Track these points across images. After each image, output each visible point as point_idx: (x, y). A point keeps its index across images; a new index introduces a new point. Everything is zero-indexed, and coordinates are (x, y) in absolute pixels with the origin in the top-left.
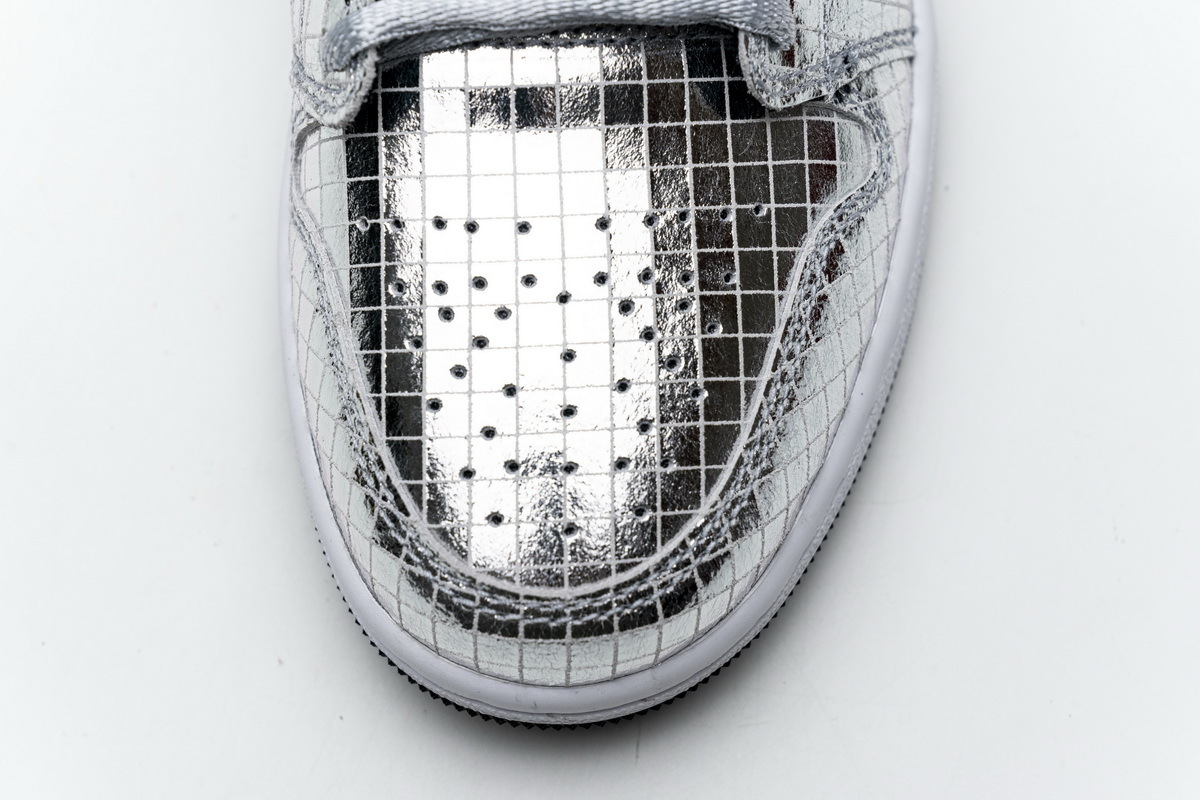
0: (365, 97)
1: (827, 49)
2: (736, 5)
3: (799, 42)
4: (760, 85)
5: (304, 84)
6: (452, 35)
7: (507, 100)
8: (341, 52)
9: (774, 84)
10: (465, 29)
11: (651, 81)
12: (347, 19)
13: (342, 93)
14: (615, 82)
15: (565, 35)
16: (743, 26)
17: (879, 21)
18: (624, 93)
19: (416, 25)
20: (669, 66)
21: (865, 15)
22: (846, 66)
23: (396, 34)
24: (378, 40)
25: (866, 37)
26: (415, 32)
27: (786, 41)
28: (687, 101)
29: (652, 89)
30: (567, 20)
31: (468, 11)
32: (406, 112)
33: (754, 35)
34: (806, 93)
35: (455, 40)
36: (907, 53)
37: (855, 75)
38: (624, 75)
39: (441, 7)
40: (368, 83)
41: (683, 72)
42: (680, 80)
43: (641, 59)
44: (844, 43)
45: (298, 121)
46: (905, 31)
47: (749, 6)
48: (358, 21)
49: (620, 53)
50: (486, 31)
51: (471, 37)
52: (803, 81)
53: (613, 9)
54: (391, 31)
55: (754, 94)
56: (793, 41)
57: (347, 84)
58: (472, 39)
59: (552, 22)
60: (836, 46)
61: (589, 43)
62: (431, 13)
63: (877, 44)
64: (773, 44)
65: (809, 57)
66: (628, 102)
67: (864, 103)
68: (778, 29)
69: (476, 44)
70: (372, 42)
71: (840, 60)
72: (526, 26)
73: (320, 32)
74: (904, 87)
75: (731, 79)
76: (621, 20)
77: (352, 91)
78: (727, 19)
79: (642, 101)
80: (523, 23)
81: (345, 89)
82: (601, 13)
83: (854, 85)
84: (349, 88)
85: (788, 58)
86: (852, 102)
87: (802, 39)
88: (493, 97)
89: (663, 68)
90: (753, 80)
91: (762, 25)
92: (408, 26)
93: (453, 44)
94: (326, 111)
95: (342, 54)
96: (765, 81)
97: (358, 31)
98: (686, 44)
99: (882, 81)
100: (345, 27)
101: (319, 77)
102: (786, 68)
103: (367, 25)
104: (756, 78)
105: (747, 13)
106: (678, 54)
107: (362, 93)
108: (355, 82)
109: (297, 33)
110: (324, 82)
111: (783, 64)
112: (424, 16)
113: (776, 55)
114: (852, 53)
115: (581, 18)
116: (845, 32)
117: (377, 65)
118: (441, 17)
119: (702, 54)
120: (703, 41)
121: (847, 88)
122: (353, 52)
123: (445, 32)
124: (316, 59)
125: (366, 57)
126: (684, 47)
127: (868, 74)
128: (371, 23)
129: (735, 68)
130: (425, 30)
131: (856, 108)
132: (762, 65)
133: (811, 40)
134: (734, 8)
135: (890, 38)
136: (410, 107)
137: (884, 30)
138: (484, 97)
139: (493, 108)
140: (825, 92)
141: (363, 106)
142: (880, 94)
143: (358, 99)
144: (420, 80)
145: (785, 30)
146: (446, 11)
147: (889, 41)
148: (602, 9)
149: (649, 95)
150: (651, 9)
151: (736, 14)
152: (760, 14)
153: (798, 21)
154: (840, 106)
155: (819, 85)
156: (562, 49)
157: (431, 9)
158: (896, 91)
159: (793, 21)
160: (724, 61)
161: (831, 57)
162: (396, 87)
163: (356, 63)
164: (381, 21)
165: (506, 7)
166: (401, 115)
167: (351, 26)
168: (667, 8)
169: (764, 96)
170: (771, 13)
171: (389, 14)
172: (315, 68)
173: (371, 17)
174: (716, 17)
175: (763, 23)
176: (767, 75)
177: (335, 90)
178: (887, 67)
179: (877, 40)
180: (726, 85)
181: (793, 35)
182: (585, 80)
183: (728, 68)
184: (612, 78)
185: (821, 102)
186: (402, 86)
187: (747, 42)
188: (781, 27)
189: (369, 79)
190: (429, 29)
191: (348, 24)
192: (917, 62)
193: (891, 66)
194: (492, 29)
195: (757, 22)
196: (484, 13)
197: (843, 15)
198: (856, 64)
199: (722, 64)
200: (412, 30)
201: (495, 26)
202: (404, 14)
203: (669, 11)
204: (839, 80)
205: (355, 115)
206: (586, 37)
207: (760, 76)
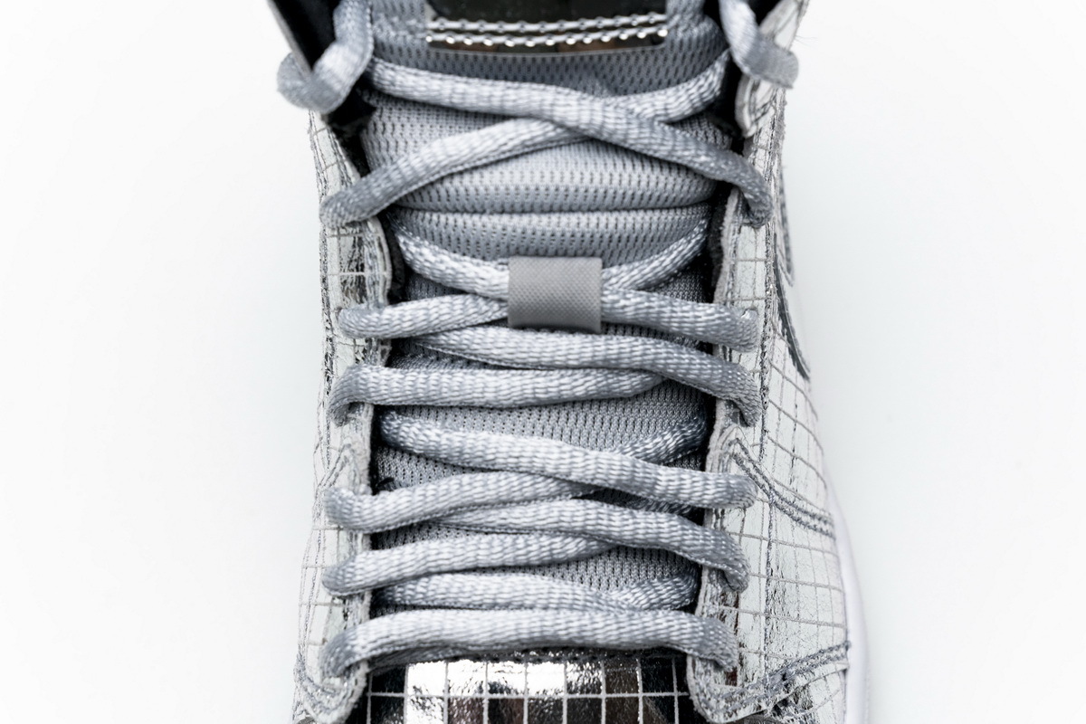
0: (356, 703)
1: (767, 668)
2: (684, 634)
3: (742, 665)
4: (706, 703)
5: (304, 683)
6: (436, 650)
7: (481, 709)
8: (337, 663)
9: (718, 701)
10: (446, 646)
11: (609, 695)
12: (343, 635)
13: (336, 698)
14: (578, 695)
15: (535, 653)
16: (691, 652)
17: (814, 641)
18: (584, 705)
19: (404, 642)
20: (625, 682)
21: (802, 636)
22: (784, 683)
23: (385, 650)
24: (370, 654)
25: (803, 655)
26: (403, 648)
27: (729, 664)
28: (641, 713)
29: (610, 702)
30: (536, 643)
31: (449, 632)
32: (392, 714)
33: (701, 659)
34: (748, 708)
35: (438, 655)
36: (840, 667)
37: (792, 691)
38: (585, 690)
39: (426, 628)
40: (359, 691)
41: (637, 687)
42: (635, 695)
43: (600, 675)
44: (782, 662)
45: (298, 711)
46: (839, 647)
47: (696, 635)
48: (353, 637)
49: (582, 669)
50: (465, 649)
51: (451, 653)
52: (744, 698)
53: (576, 635)
54: (381, 646)
55: (700, 711)
56: (736, 664)
57: (340, 690)
58: (453, 655)
59: (523, 644)
60: (775, 665)
61: (556, 660)
62: (417, 633)
63: (813, 661)
64: (718, 666)
65: (750, 677)
66: (587, 713)
67: (800, 715)
68: (722, 654)
69: (456, 659)
70: (364, 656)
71: (778, 678)
72: (499, 647)
73: (320, 641)
74: (839, 697)
75: (680, 694)
76: (584, 644)
77: (344, 697)
78: (678, 646)
79: (600, 713)
80: (497, 644)
81: (338, 694)
82: (565, 638)
83: (791, 699)
84: (342, 694)
85: (732, 678)
86: (789, 714)
87: (744, 661)
88: (469, 706)
89: (620, 683)
90: (699, 699)
91: (708, 651)
92: (397, 643)
93: (435, 658)
94: (321, 712)
95: (337, 665)
96: (709, 699)
97: (353, 646)
98: (641, 663)
99: (817, 694)
100: (342, 641)
101: (317, 680)
102: (729, 687)
103: (361, 641)
104: (702, 697)
105: (695, 641)
106: (634, 671)
107: (353, 700)
108: (348, 689)
109: (302, 637)
110: (321, 685)
111: (727, 683)
112: (411, 635)
113: (720, 676)
114: (790, 670)
115: (548, 641)
116: (784, 652)
117: (367, 675)
118: (425, 636)
119: (655, 670)
120: (656, 659)
121: (785, 702)
122: (347, 663)
123: (428, 649)
124: (316, 664)
125: (359, 668)
126: (639, 665)
127: (804, 688)
128: (365, 639)
129: (683, 686)
130: (411, 646)
131: (792, 720)
132: (708, 685)
133: (753, 661)
134: (683, 637)
135: (825, 655)
136: (395, 709)
137: (820, 648)
138: (460, 705)
139: (468, 715)
140: (764, 707)
141: (354, 711)
142: (815, 706)
143: (349, 705)
144: (405, 687)
145: (729, 655)
146: (430, 632)
147: (824, 658)
148: (567, 634)
149: (607, 708)
150: (610, 636)
151: (685, 641)
152: (706, 642)
153: (741, 645)
154: (778, 718)
155: (759, 701)
156: (530, 664)
157: (417, 629)
158: (830, 702)
159: (736, 646)
160: (675, 678)
161: (770, 675)
162: (384, 691)
163: (350, 673)
164: (373, 638)
165: (483, 630)
166: (387, 717)
167: (347, 641)
168: (624, 636)
169: (709, 713)
170: (716, 641)
171: (380, 632)
172: (315, 671)
173: (365, 634)
174: (667, 643)
175: (709, 649)
176: (712, 694)
177: (329, 693)
178: (822, 680)
179: (813, 657)
180: (676, 699)
181: (736, 659)
182: (550, 693)
183: (678, 684)
184: (575, 692)
185: (761, 716)
186: (390, 691)
187: (694, 665)
188: (725, 652)
189: (359, 687)
190: (415, 645)
191: (344, 639)
192: (850, 673)
193: (825, 680)
194: (470, 648)
195: (704, 649)
196: (464, 635)
197: (783, 637)
198: (793, 680)
199: (672, 680)
200: (400, 646)
201: (473, 646)
202: (394, 632)
203: (625, 638)
204: (778, 696)
205: (346, 718)
206: (552, 655)
207: (705, 696)
